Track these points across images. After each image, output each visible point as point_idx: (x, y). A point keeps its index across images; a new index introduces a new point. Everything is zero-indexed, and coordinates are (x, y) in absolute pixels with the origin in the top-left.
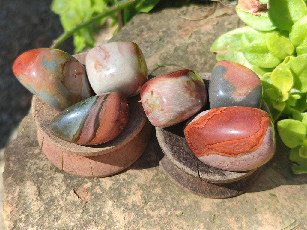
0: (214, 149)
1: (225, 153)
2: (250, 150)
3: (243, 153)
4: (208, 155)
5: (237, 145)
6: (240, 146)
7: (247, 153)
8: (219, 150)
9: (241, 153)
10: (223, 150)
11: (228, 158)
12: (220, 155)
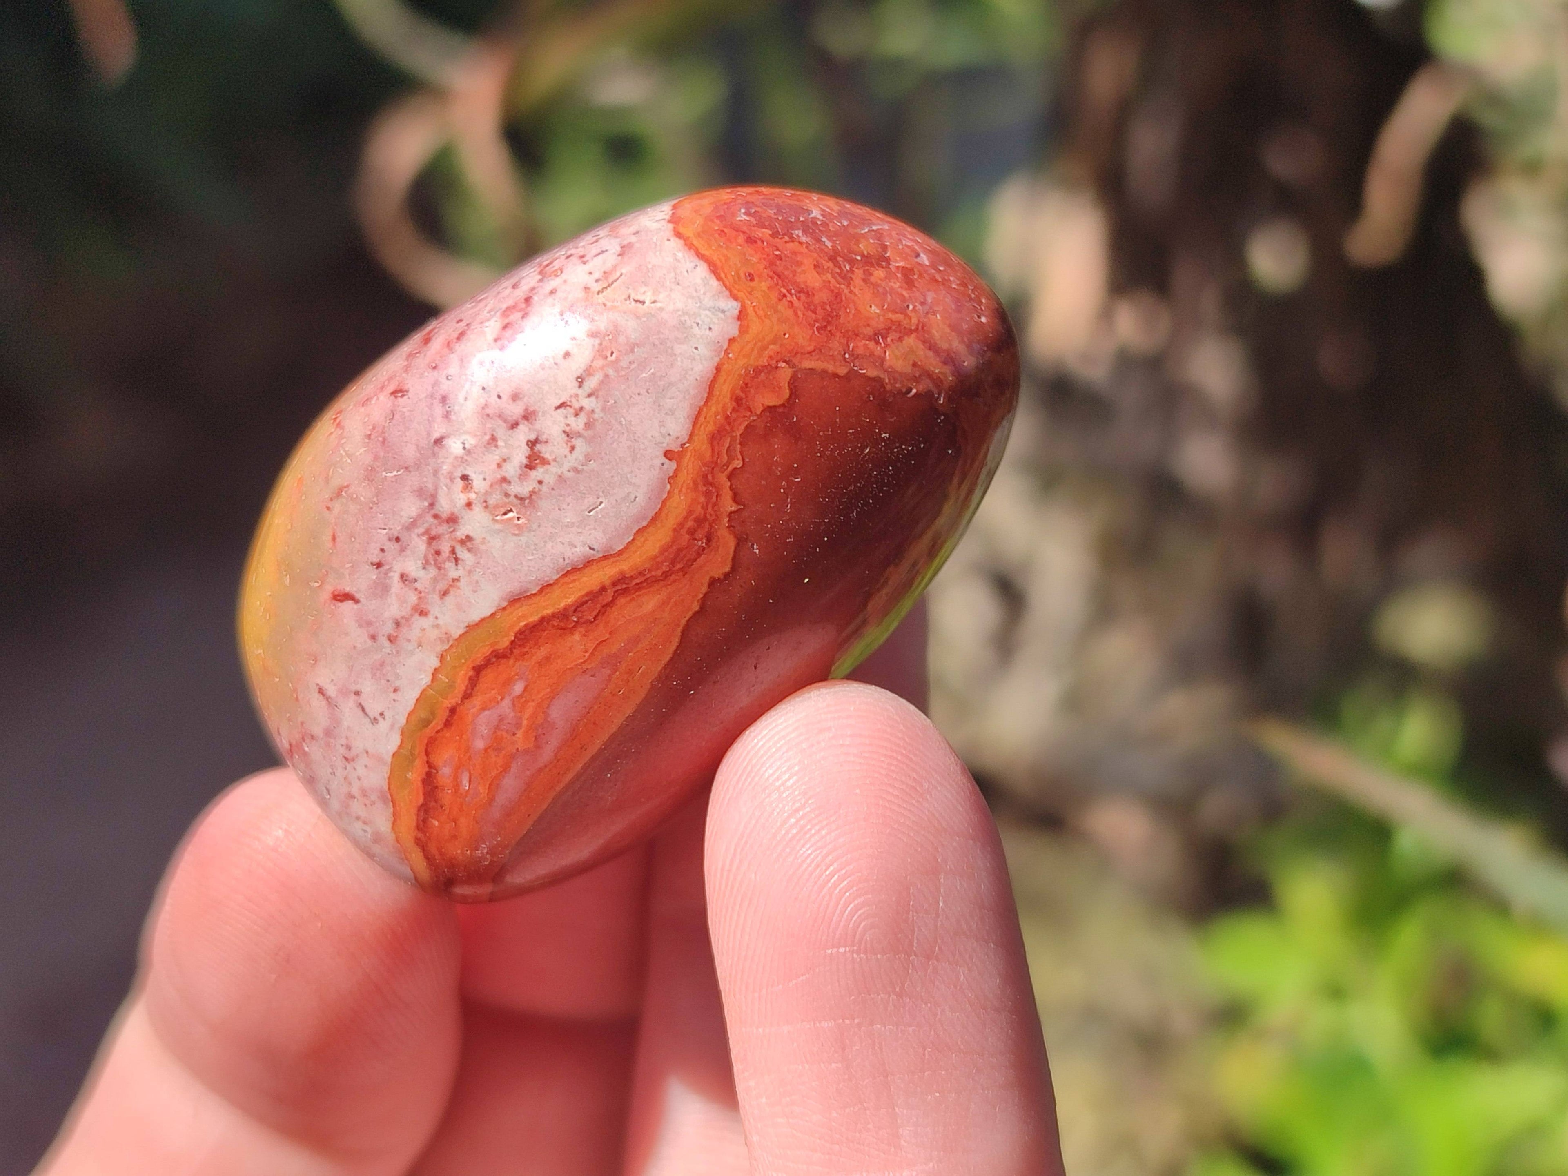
0: (666, 575)
1: (563, 615)
2: (430, 765)
3: (453, 711)
4: (672, 466)
5: (538, 747)
6: (512, 757)
7: (426, 723)
8: (622, 601)
9: (467, 696)
10: (600, 632)
11: (513, 586)
12: (589, 563)
